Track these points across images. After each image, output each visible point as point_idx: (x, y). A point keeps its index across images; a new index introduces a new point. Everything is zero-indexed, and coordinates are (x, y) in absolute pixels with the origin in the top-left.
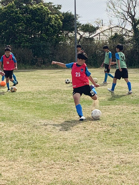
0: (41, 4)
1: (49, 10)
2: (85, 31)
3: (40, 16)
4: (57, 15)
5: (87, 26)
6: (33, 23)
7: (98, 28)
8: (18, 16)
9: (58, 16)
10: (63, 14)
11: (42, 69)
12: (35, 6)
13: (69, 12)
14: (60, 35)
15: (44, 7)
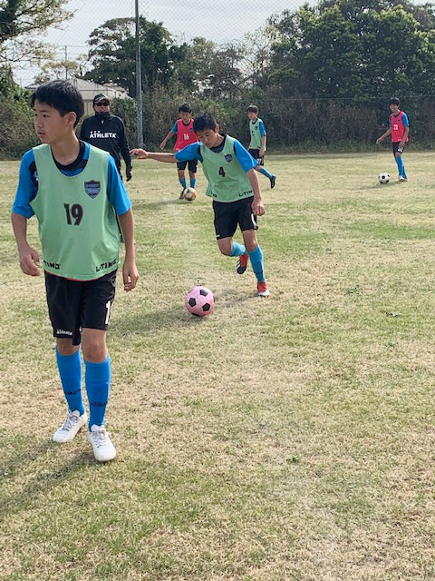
1: (414, 21)
8: (346, 38)
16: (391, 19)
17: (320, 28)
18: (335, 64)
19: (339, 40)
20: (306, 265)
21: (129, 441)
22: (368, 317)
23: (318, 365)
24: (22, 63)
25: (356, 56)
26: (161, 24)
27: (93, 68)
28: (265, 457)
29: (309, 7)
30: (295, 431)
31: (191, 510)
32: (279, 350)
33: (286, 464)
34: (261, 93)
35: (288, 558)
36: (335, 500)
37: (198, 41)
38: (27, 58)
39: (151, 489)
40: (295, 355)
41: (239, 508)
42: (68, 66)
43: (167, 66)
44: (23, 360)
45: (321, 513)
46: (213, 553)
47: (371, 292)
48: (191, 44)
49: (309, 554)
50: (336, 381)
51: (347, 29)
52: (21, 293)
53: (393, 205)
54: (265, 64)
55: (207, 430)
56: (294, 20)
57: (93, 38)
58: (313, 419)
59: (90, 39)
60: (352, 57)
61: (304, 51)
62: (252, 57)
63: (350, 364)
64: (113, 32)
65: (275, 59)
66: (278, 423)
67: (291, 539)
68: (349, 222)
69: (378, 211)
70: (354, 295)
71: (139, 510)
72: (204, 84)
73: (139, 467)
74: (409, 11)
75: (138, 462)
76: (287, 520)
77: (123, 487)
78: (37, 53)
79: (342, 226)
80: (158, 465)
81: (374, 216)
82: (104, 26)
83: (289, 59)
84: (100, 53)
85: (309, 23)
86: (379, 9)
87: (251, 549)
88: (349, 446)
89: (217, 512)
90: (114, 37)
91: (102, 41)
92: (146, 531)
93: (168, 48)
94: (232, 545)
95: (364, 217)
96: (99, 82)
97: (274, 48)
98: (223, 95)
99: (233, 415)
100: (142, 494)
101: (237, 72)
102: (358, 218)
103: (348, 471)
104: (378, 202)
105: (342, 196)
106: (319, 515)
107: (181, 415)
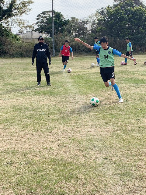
8: (122, 16)
11: (139, 54)
12: (135, 8)
16: (138, 10)
17: (114, 13)
18: (118, 26)
19: (120, 17)
20: (110, 93)
21: (51, 152)
22: (130, 110)
23: (114, 126)
24: (14, 26)
25: (126, 23)
26: (60, 13)
27: (38, 27)
28: (96, 157)
29: (110, 6)
30: (106, 149)
31: (71, 175)
32: (101, 121)
33: (103, 160)
34: (94, 35)
35: (104, 191)
36: (120, 172)
37: (73, 18)
38: (16, 24)
39: (58, 168)
40: (106, 123)
41: (88, 175)
42: (30, 27)
43: (63, 27)
44: (15, 125)
45: (115, 176)
46: (79, 190)
47: (131, 102)
48: (70, 19)
49: (112, 190)
50: (120, 132)
51: (123, 14)
52: (14, 103)
53: (139, 73)
54: (95, 26)
55: (77, 148)
56: (105, 11)
57: (38, 17)
58: (112, 144)
59: (37, 18)
60: (124, 23)
61: (108, 21)
62: (91, 23)
63: (125, 126)
64: (44, 16)
65: (99, 24)
66: (100, 146)
67: (105, 185)
68: (124, 78)
69: (134, 74)
70: (126, 103)
71: (54, 176)
72: (75, 33)
73: (54, 161)
74: (143, 8)
75: (54, 159)
76: (104, 179)
77: (48, 167)
78: (19, 23)
79: (121, 79)
80: (60, 160)
81: (132, 76)
82: (41, 14)
83: (103, 24)
84: (40, 22)
85: (110, 12)
86: (133, 7)
87: (92, 188)
88: (125, 153)
89: (80, 176)
90: (45, 17)
91: (41, 18)
92: (56, 182)
93: (63, 21)
94: (86, 187)
95: (129, 76)
96: (40, 32)
97: (98, 20)
98: (81, 36)
99: (85, 143)
100: (55, 170)
101: (86, 29)
102: (127, 77)
103: (124, 162)
104: (133, 71)
105: (121, 70)
106: (115, 177)
107: (68, 143)
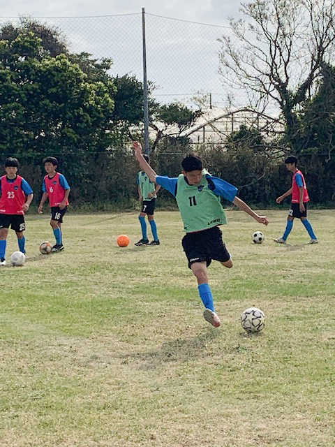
0: (62, 58)
1: (81, 72)
2: (169, 122)
3: (61, 86)
4: (100, 82)
5: (174, 108)
6: (44, 102)
7: (199, 113)
9: (103, 85)
10: (116, 81)
12: (47, 62)
13: (130, 76)
14: (107, 131)
15: (69, 63)
16: (56, 69)
